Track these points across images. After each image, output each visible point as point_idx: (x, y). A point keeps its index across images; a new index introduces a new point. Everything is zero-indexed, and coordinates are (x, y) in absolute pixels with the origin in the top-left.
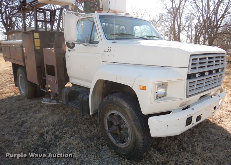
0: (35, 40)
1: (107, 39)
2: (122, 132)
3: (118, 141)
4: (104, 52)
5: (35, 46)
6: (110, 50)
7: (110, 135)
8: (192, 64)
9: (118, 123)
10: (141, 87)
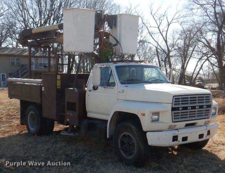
0: (57, 81)
1: (121, 84)
2: (130, 147)
3: (127, 155)
4: (119, 93)
5: (56, 86)
6: (123, 92)
7: (122, 152)
8: (175, 101)
9: (128, 142)
10: (143, 114)
